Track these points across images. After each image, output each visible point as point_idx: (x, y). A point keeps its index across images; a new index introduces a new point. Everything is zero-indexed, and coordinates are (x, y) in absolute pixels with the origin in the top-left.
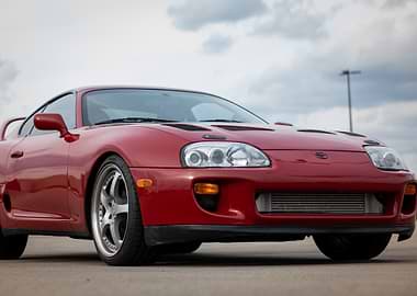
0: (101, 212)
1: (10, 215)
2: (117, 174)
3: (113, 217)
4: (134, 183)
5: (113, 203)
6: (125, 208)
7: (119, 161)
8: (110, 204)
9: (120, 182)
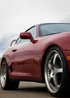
0: (48, 72)
1: (12, 73)
2: (56, 55)
3: (55, 75)
4: (65, 58)
5: (54, 68)
6: (61, 70)
7: (57, 48)
8: (53, 69)
9: (57, 58)
